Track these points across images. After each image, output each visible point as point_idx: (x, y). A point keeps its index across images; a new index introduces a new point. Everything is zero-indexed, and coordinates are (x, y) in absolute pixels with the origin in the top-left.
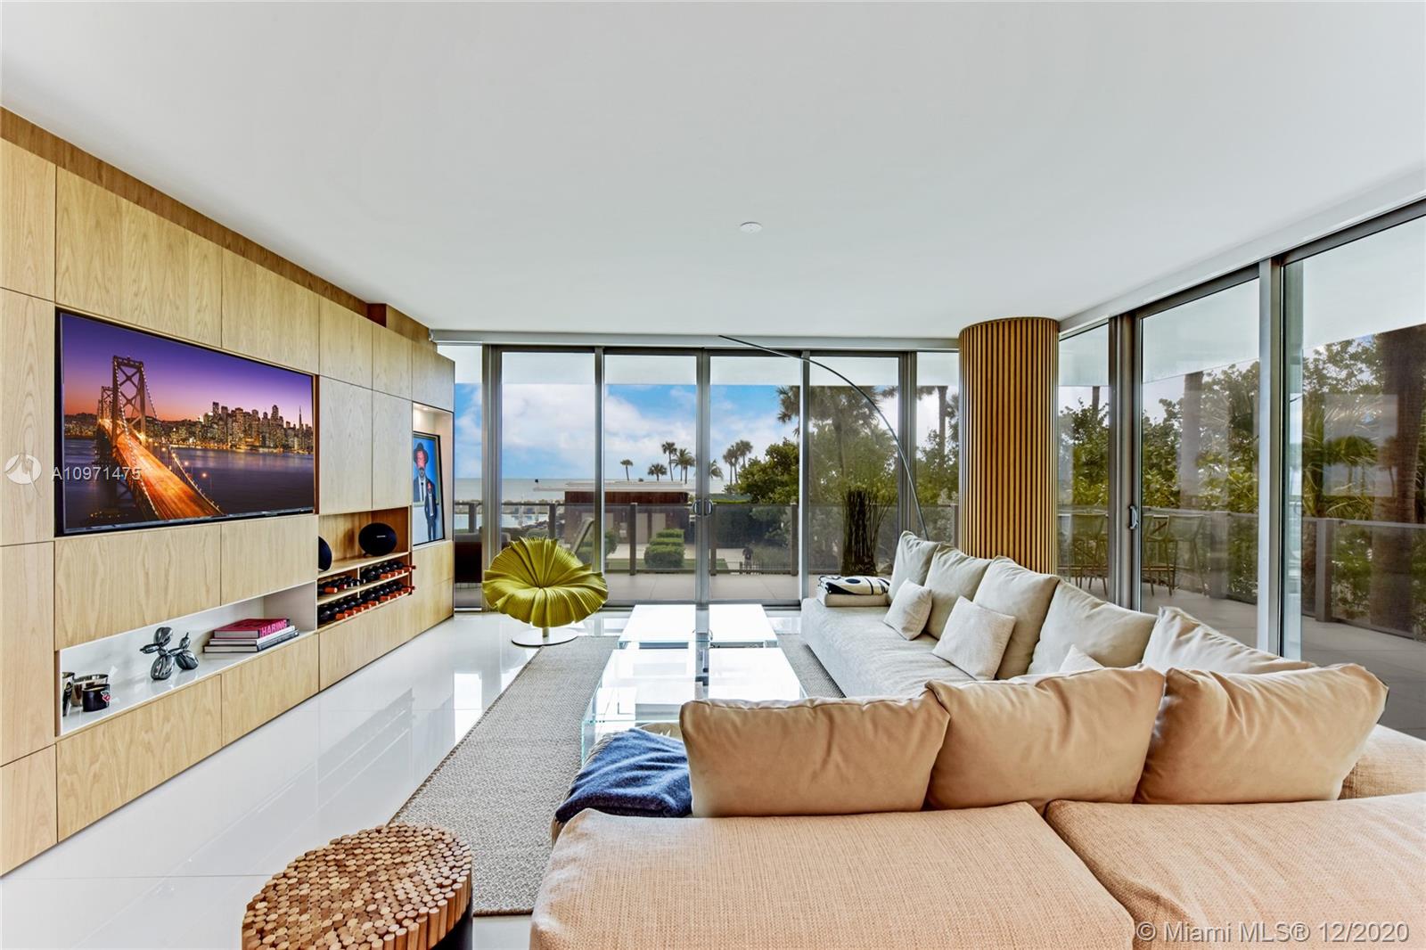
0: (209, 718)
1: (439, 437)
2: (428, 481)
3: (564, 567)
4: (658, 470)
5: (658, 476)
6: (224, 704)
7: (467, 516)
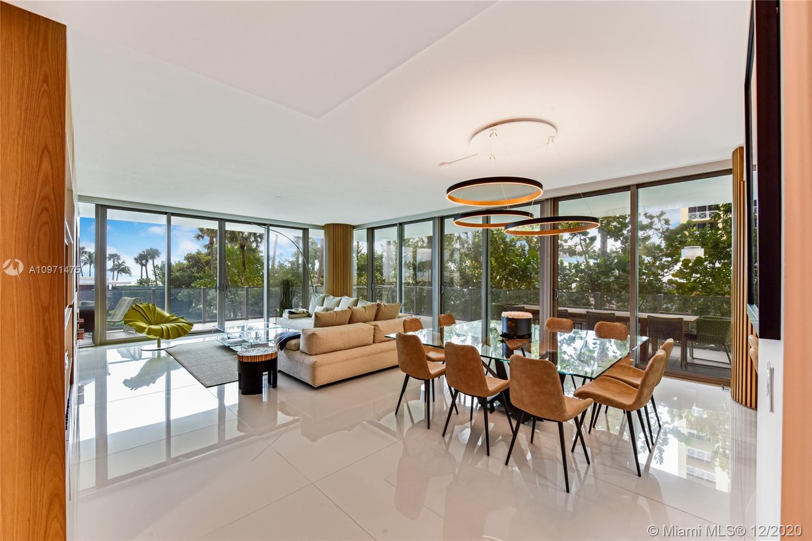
3: (163, 317)
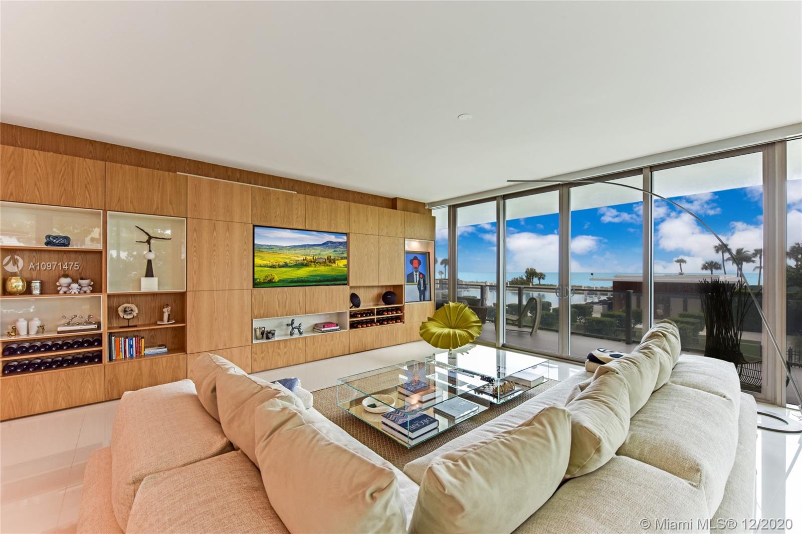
0: (300, 351)
1: (429, 253)
2: (420, 273)
4: (711, 266)
5: (712, 271)
6: (307, 348)
7: (480, 290)
